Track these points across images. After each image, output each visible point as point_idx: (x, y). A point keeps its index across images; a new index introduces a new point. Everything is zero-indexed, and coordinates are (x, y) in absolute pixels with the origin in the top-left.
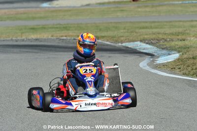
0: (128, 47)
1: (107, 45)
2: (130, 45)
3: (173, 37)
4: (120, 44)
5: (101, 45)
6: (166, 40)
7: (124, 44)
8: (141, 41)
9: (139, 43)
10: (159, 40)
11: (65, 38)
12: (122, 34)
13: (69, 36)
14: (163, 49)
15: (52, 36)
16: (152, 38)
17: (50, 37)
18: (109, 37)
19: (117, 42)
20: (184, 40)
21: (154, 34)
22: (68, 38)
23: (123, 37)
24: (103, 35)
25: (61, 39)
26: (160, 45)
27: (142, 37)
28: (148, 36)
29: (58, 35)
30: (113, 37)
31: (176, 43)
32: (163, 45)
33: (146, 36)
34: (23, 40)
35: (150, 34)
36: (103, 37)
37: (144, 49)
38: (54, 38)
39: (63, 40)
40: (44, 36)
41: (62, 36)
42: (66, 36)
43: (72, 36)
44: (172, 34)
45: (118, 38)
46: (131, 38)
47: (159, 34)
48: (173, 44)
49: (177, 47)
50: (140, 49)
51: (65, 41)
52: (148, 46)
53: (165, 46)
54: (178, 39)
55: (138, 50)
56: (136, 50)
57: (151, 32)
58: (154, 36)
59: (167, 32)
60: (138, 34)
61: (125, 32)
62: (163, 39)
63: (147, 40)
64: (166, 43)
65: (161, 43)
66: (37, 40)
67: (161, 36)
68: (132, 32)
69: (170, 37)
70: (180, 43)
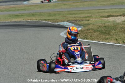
0: (60, 25)
1: (50, 24)
2: (62, 24)
3: (84, 19)
4: (56, 23)
5: (47, 24)
6: (80, 21)
7: (58, 23)
8: (67, 21)
9: (66, 22)
10: (76, 21)
11: (29, 21)
12: (59, 18)
13: (32, 19)
14: (77, 25)
15: (23, 20)
16: (73, 20)
17: (22, 20)
18: (52, 19)
19: (55, 22)
20: (89, 20)
21: (75, 17)
22: (31, 21)
23: (58, 19)
24: (49, 18)
25: (27, 21)
26: (76, 23)
27: (68, 19)
28: (71, 19)
29: (27, 19)
30: (54, 20)
31: (84, 22)
32: (78, 23)
33: (70, 19)
34: (8, 22)
35: (73, 18)
36: (48, 20)
37: (68, 25)
38: (24, 21)
39: (28, 21)
40: (20, 20)
41: (28, 20)
42: (30, 20)
43: (33, 19)
44: (84, 17)
45: (56, 20)
46: (63, 20)
47: (77, 17)
48: (82, 22)
49: (84, 24)
50: (66, 25)
51: (29, 22)
52: (70, 24)
53: (78, 24)
54: (86, 20)
55: (65, 26)
56: (64, 26)
57: (73, 17)
58: (74, 19)
59: (81, 16)
60: (67, 18)
61: (60, 17)
62: (78, 20)
63: (70, 21)
64: (79, 22)
65: (77, 22)
66: (15, 22)
67: (78, 19)
68: (64, 17)
69: (82, 19)
70: (86, 22)
